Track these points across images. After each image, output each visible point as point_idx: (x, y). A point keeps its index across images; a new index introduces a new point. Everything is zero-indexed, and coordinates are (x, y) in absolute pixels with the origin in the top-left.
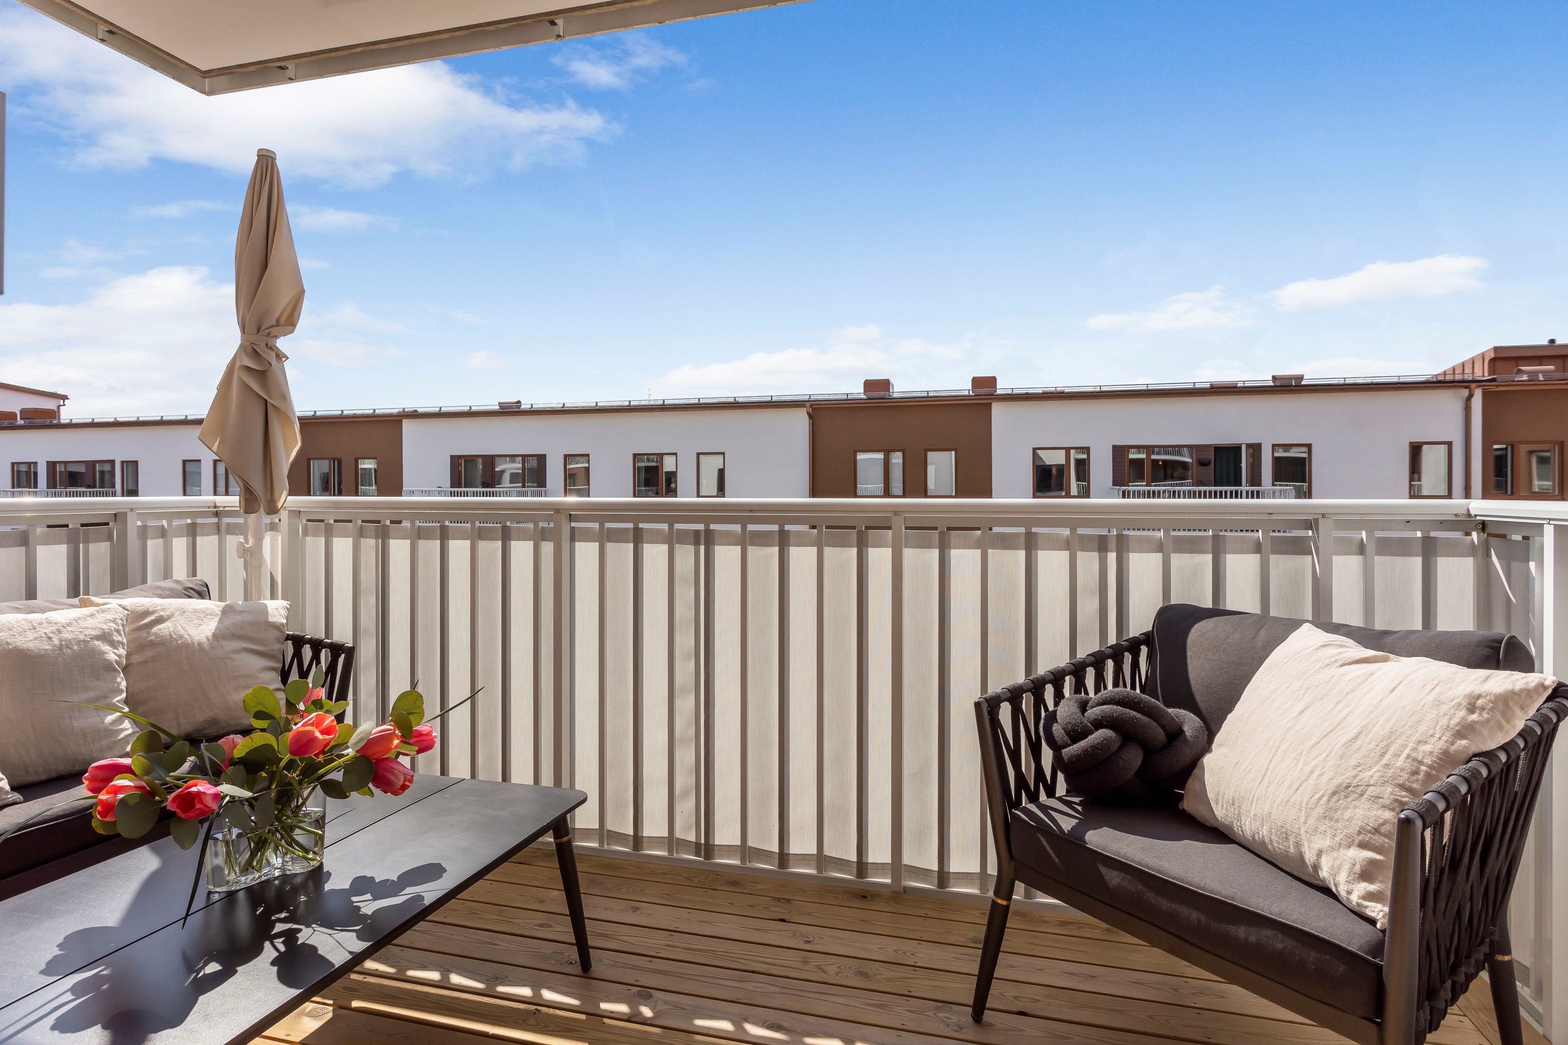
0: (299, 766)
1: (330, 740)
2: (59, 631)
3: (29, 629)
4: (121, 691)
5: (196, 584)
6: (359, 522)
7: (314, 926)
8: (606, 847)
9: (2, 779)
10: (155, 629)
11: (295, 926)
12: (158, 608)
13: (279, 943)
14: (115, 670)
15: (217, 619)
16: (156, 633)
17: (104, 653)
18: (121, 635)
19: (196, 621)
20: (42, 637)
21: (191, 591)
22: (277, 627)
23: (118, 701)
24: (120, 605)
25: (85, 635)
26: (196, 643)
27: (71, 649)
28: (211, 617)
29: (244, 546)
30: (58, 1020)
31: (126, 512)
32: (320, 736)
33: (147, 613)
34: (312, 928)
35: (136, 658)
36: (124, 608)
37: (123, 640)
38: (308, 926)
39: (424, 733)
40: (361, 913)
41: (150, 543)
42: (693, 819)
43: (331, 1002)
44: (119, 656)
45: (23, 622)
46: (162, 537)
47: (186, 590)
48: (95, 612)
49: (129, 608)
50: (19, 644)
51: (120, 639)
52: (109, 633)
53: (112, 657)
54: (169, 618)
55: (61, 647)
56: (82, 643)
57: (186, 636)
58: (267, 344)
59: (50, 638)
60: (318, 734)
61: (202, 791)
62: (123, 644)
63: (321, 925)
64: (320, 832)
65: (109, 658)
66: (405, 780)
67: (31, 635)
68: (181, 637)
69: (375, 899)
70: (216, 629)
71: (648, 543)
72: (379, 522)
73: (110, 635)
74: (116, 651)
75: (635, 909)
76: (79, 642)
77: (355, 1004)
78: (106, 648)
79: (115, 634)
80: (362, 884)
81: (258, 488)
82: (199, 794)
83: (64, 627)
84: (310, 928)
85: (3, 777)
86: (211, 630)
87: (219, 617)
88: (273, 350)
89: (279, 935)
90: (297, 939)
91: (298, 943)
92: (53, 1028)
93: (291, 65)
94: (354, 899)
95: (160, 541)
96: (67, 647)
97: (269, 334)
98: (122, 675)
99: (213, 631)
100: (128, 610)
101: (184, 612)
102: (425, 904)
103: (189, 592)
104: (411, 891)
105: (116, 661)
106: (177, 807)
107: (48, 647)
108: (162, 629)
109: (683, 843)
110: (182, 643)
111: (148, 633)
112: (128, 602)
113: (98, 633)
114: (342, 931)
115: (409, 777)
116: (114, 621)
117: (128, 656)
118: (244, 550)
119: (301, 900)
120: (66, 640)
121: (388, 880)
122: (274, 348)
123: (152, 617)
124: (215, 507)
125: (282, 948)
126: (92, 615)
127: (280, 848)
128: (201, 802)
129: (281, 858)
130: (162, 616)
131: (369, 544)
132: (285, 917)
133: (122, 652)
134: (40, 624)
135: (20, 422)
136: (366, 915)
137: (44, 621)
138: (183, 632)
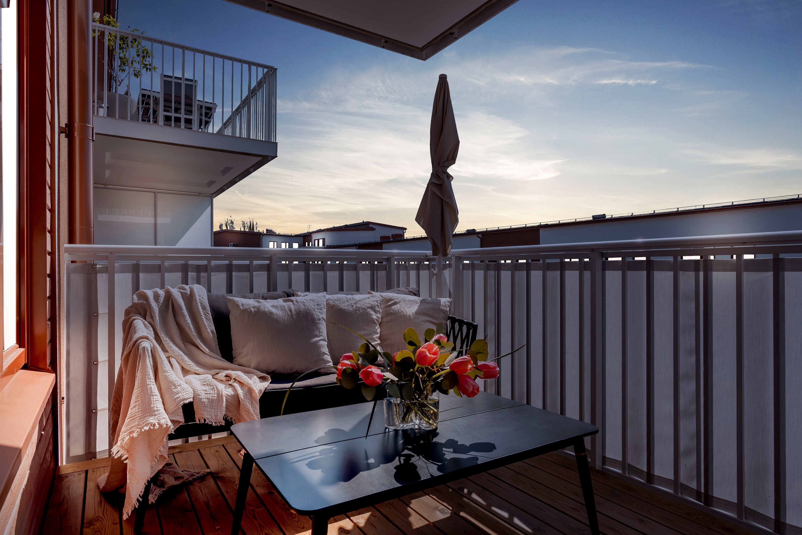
0: (426, 373)
1: (434, 358)
2: (356, 303)
3: (346, 301)
4: (378, 333)
5: (414, 290)
6: (487, 262)
7: (421, 456)
8: (627, 475)
9: (331, 362)
10: (393, 307)
11: (413, 454)
12: (395, 298)
13: (402, 459)
14: (376, 323)
15: (418, 305)
16: (393, 309)
17: (371, 315)
18: (379, 308)
19: (409, 305)
20: (350, 305)
21: (411, 293)
22: (444, 312)
23: (376, 337)
24: (380, 295)
25: (365, 306)
26: (408, 315)
27: (359, 311)
28: (415, 304)
29: (433, 272)
30: (310, 462)
31: (391, 257)
32: (429, 355)
33: (390, 300)
34: (420, 457)
35: (385, 320)
36: (382, 296)
37: (380, 310)
38: (418, 455)
39: (491, 367)
40: (444, 457)
41: (401, 272)
42: (695, 472)
43: (451, 508)
44: (378, 317)
45: (344, 298)
46: (406, 270)
47: (409, 292)
48: (370, 297)
49: (383, 297)
50: (342, 307)
51: (378, 309)
52: (374, 307)
53: (374, 317)
54: (399, 302)
55: (356, 310)
56: (364, 309)
57: (404, 312)
58: (443, 171)
59: (352, 306)
60: (428, 353)
61: (373, 371)
62: (380, 312)
63: (423, 457)
64: (436, 410)
65: (373, 317)
66: (474, 389)
67: (346, 304)
68: (402, 312)
69: (454, 452)
70: (417, 310)
71: (657, 270)
72: (496, 261)
73: (375, 307)
74: (376, 315)
75: (641, 521)
76: (363, 309)
77: (462, 514)
78: (373, 313)
79: (377, 307)
80: (452, 444)
81: (439, 243)
82: (371, 372)
83: (358, 302)
84: (419, 457)
85: (331, 361)
86: (415, 310)
87: (419, 304)
88: (445, 173)
89: (404, 455)
90: (411, 460)
91: (410, 462)
92: (307, 465)
93: (455, 30)
94: (444, 449)
95: (405, 271)
96: (358, 310)
97: (443, 166)
98: (378, 326)
99: (416, 310)
100: (383, 298)
101: (405, 301)
102: (477, 463)
103: (410, 293)
104: (473, 454)
105: (376, 319)
106: (363, 377)
107: (351, 309)
108: (396, 307)
109: (686, 489)
110: (402, 315)
111: (390, 309)
112: (384, 294)
113: (370, 306)
114: (432, 463)
115: (476, 388)
116: (377, 301)
117: (382, 318)
118: (433, 274)
119: (421, 442)
120: (358, 307)
121: (465, 445)
122: (446, 173)
123: (392, 302)
124: (427, 256)
125: (402, 462)
126: (369, 298)
127: (418, 415)
128: (372, 377)
129: (419, 420)
130: (396, 302)
131: (492, 273)
132: (410, 448)
133: (379, 316)
134: (350, 299)
135: (392, 240)
136: (446, 459)
137: (351, 298)
138: (403, 310)
